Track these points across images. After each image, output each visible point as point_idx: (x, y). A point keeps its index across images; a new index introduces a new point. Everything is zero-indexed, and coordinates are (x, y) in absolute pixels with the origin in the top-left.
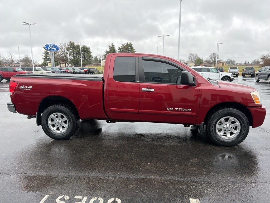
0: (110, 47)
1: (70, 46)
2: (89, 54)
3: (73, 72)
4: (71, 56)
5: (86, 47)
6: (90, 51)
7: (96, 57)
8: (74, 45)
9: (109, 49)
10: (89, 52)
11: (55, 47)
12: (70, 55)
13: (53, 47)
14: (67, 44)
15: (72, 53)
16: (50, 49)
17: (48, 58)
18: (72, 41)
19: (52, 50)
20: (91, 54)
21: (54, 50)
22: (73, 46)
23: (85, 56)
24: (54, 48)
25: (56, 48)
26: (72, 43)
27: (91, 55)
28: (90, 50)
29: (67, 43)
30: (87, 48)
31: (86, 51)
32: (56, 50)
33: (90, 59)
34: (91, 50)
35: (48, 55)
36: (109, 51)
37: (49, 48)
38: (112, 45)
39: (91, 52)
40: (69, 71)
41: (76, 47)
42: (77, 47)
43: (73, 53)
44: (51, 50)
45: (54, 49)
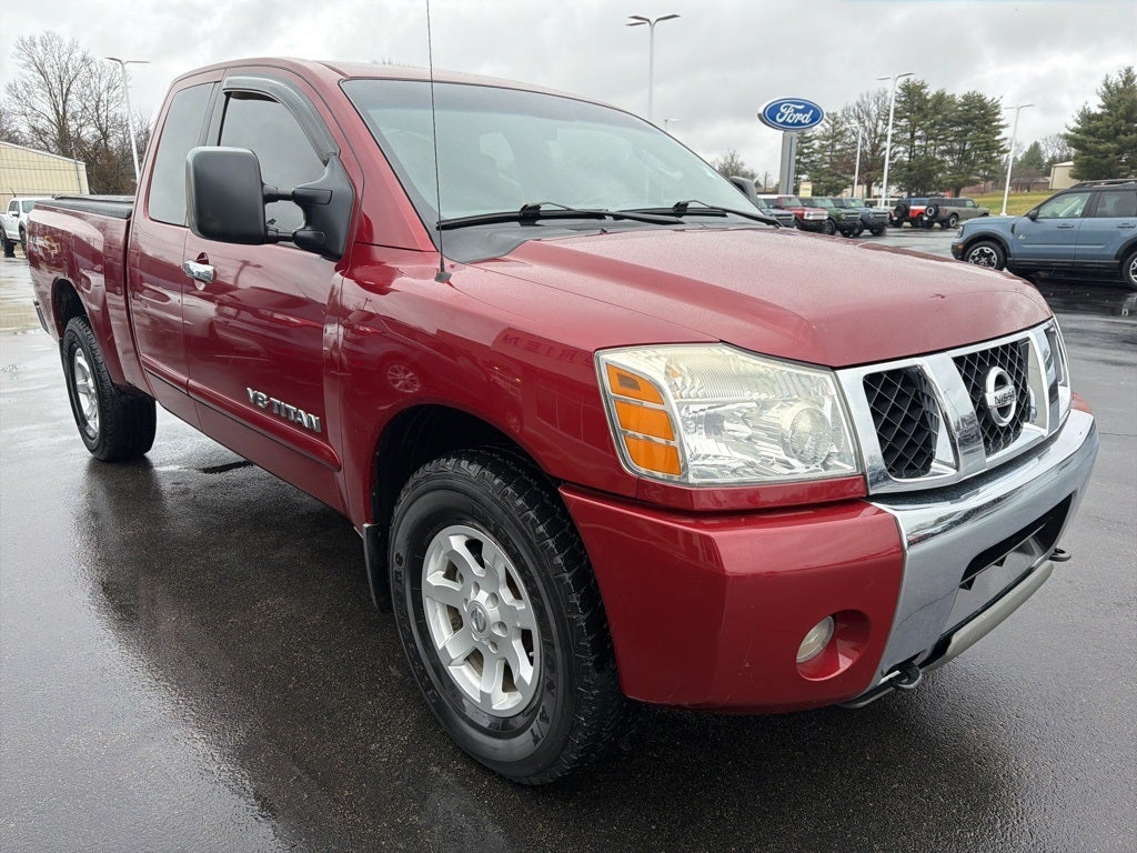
0: (1108, 87)
1: (904, 102)
2: (987, 132)
3: (826, 218)
4: (902, 149)
5: (980, 99)
6: (998, 117)
7: (1036, 145)
8: (920, 95)
9: (1104, 98)
10: (989, 122)
11: (804, 112)
12: (896, 141)
13: (796, 111)
14: (889, 95)
15: (908, 135)
16: (785, 123)
17: (806, 160)
18: (915, 79)
19: (793, 124)
20: (999, 133)
21: (799, 123)
22: (916, 103)
23: (967, 147)
24: (799, 116)
25: (808, 116)
26: (916, 87)
27: (997, 138)
28: (998, 113)
29: (893, 90)
30: (983, 106)
31: (978, 118)
32: (811, 122)
33: (990, 160)
34: (1006, 115)
35: (806, 151)
36: (1099, 111)
37: (780, 117)
38: (1127, 79)
39: (1001, 123)
40: (808, 215)
41: (930, 105)
42: (934, 107)
43: (912, 136)
44: (789, 124)
45: (799, 121)
